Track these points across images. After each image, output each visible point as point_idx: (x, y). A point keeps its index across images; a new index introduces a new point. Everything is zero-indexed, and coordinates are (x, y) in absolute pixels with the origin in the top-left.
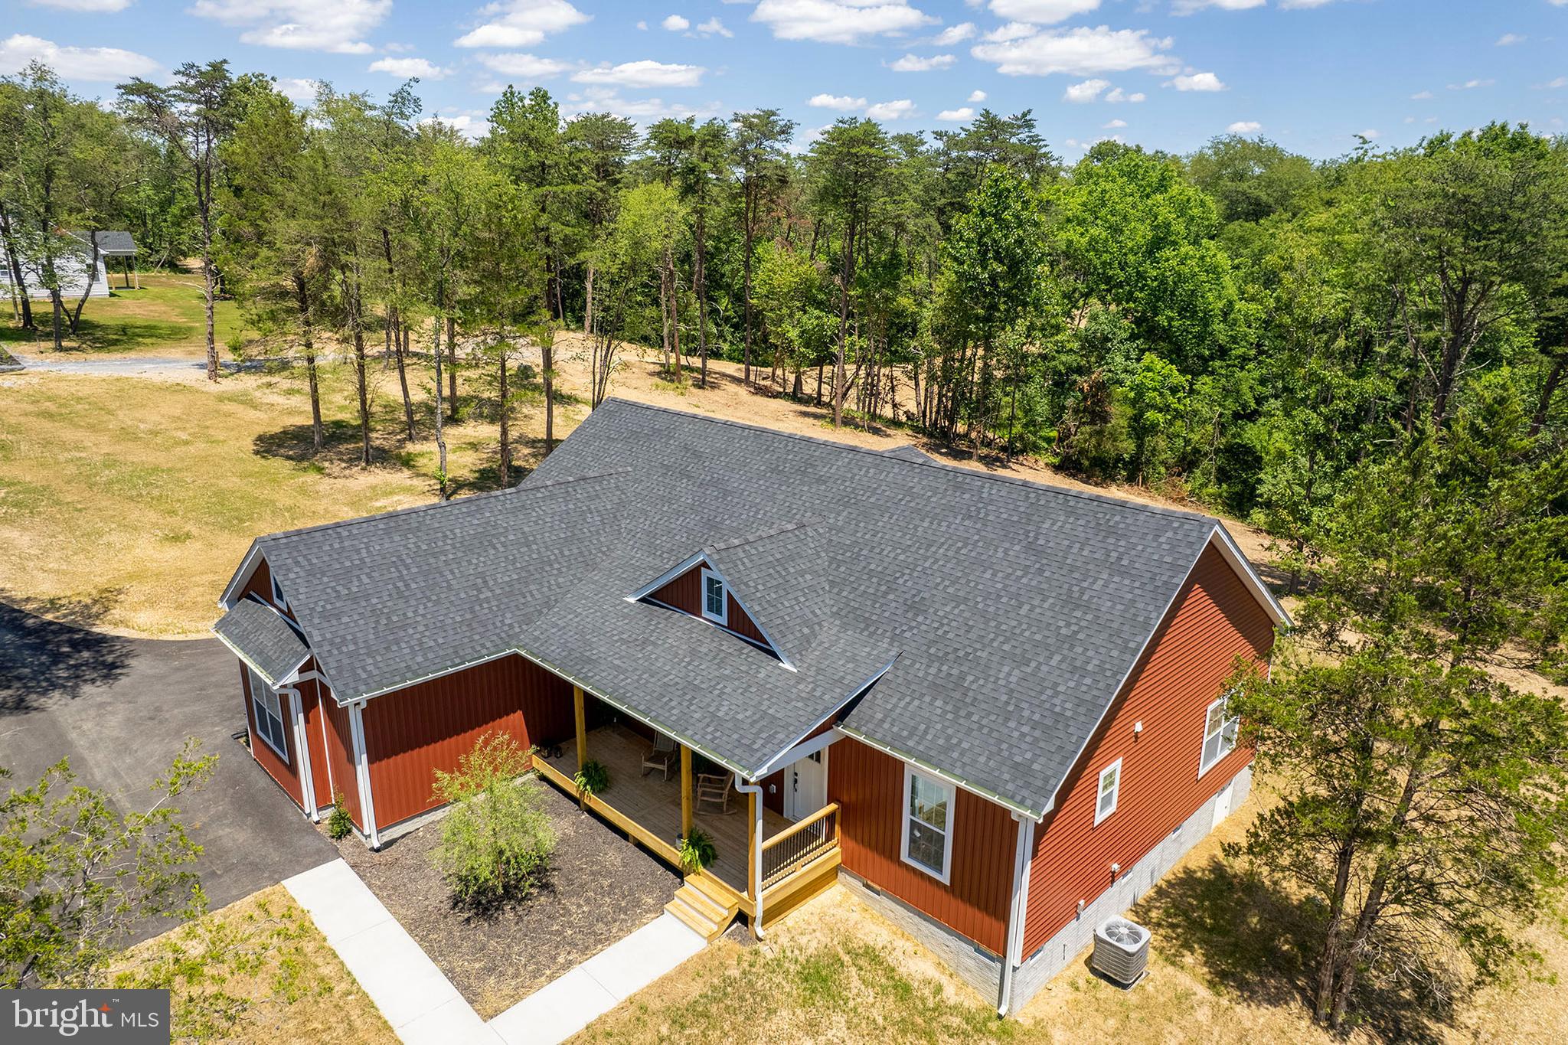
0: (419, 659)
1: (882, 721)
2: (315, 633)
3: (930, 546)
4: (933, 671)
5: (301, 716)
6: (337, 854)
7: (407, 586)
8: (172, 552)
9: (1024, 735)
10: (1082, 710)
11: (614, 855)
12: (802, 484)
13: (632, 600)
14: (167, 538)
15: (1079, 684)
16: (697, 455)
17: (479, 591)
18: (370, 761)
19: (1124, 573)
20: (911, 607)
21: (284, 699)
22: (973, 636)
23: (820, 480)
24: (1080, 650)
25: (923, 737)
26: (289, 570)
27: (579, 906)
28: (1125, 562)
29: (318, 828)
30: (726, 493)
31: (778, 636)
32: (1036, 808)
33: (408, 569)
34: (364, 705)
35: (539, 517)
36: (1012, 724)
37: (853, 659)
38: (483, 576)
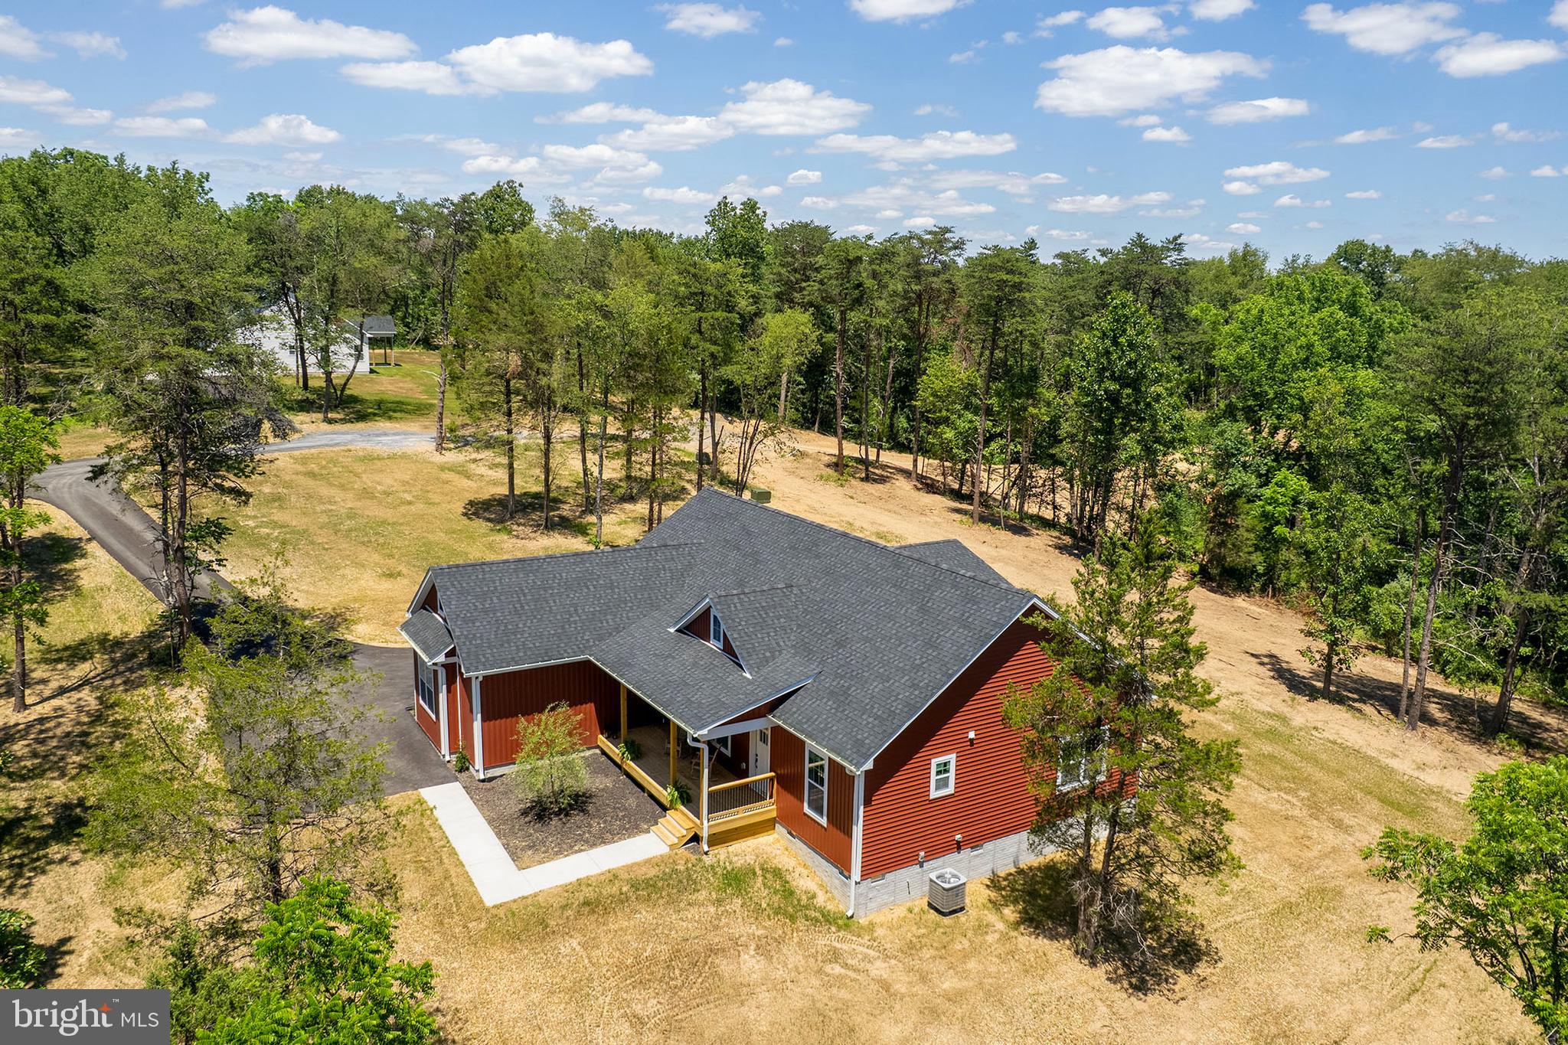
0: (521, 654)
1: (795, 713)
2: (457, 630)
3: (865, 604)
4: (835, 683)
5: (445, 687)
6: (456, 779)
7: (522, 607)
8: (386, 585)
9: (868, 723)
10: (906, 709)
11: (633, 800)
12: (806, 557)
14: (384, 575)
15: (911, 694)
16: (749, 533)
17: (571, 615)
18: (483, 720)
20: (838, 643)
21: (435, 672)
22: (865, 663)
23: (817, 556)
24: (920, 673)
26: (448, 589)
27: (599, 823)
28: (970, 620)
29: (448, 765)
31: (745, 655)
32: (858, 765)
33: (525, 595)
34: (481, 679)
35: (625, 571)
36: (864, 717)
38: (575, 606)
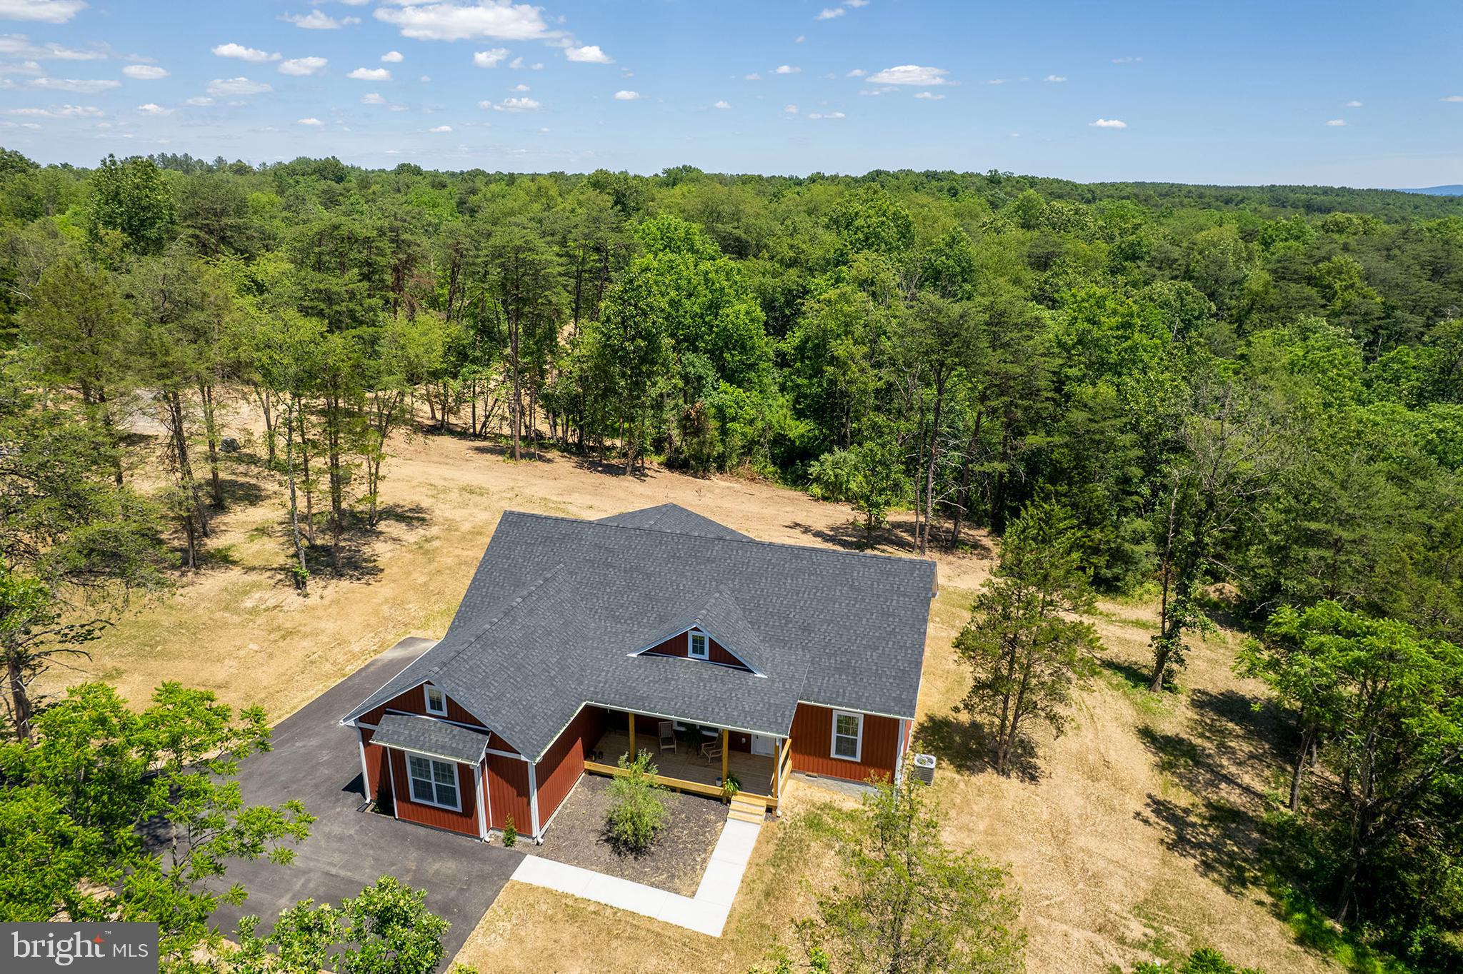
1: (819, 692)
2: (497, 725)
3: (798, 594)
4: (832, 661)
5: (481, 779)
6: (522, 853)
7: (515, 680)
9: (891, 683)
12: (700, 564)
13: (635, 655)
17: (549, 672)
18: (538, 793)
19: (904, 595)
20: (804, 630)
22: (844, 640)
25: (844, 695)
26: (458, 691)
29: (492, 844)
30: (649, 576)
31: (746, 661)
32: (913, 716)
33: (507, 668)
36: (884, 680)
37: (790, 664)
